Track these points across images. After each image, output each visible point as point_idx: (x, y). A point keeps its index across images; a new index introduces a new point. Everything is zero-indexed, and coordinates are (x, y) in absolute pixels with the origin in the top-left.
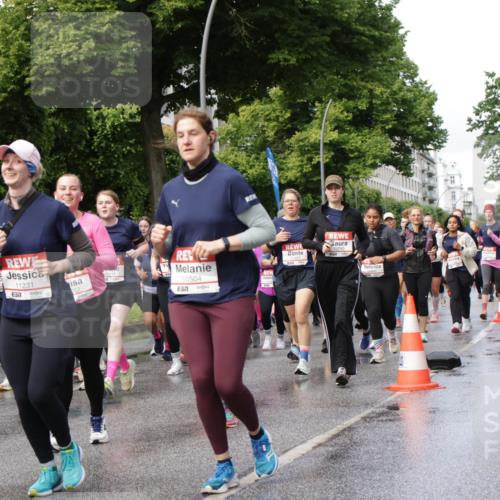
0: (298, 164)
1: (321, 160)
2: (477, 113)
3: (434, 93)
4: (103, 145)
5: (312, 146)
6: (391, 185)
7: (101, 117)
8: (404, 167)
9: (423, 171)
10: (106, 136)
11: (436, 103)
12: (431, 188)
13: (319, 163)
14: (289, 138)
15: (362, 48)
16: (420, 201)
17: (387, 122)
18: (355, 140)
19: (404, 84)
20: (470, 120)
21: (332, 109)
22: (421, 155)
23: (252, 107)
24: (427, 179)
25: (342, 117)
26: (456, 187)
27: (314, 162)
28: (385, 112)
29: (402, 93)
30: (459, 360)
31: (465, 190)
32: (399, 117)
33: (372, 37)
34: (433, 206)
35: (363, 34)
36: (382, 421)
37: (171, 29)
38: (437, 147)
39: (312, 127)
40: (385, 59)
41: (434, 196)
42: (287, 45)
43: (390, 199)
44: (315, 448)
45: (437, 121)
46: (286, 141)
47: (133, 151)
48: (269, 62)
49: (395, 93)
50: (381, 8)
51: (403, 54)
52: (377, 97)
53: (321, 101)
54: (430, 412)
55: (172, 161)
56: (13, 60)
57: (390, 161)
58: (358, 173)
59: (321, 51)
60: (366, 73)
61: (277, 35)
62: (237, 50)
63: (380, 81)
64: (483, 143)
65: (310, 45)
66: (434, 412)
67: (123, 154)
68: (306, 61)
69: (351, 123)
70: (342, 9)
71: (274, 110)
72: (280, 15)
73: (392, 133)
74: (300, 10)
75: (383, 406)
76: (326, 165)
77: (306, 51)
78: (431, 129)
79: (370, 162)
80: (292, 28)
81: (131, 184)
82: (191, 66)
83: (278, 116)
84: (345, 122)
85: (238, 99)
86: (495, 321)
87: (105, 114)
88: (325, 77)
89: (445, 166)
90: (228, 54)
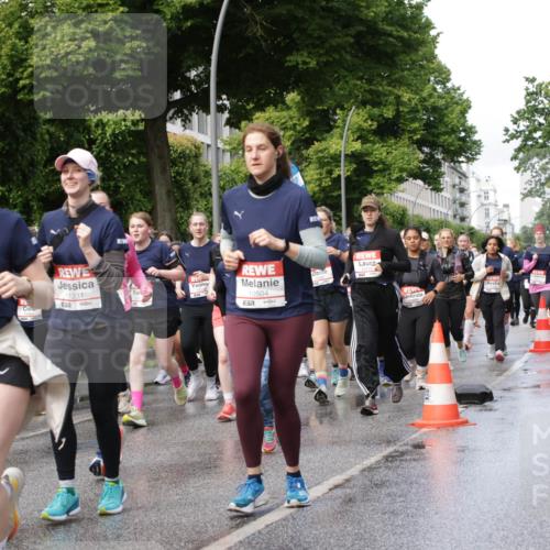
0: (316, 177)
1: (342, 173)
2: (515, 121)
3: (467, 100)
4: (103, 154)
5: (332, 158)
6: (419, 201)
7: (101, 124)
8: (433, 181)
9: (454, 186)
10: (106, 145)
11: (470, 111)
12: (462, 205)
13: (339, 176)
14: (307, 148)
15: (389, 50)
16: (450, 219)
17: (414, 131)
18: (379, 151)
19: (435, 89)
20: (507, 130)
21: (355, 117)
22: (452, 168)
23: (267, 115)
24: (458, 195)
25: (365, 125)
26: (490, 204)
27: (334, 175)
28: (414, 120)
29: (432, 100)
30: (491, 393)
31: (501, 207)
32: (428, 126)
33: (400, 39)
34: (465, 224)
35: (390, 35)
36: (406, 460)
37: (179, 28)
38: (470, 160)
39: (332, 136)
40: (414, 62)
41: (465, 213)
42: (307, 46)
43: (417, 216)
44: (330, 490)
45: (470, 131)
46: (304, 152)
47: (136, 162)
48: (286, 65)
49: (425, 100)
50: (411, 6)
51: (435, 57)
52: (403, 104)
53: (342, 108)
54: (459, 451)
55: (178, 173)
56: (5, 61)
57: (417, 175)
58: (382, 188)
59: (343, 52)
60: (393, 77)
61: (295, 36)
62: (252, 51)
63: (409, 85)
64: (521, 155)
65: (331, 46)
66: (463, 451)
67: (125, 165)
68: (326, 64)
69: (375, 132)
70: (368, 7)
71: (291, 118)
72: (300, 13)
73: (420, 144)
74: (322, 7)
75: (406, 444)
76: (347, 179)
77: (326, 53)
78: (463, 139)
79: (395, 176)
80: (313, 27)
81: (132, 198)
82: (201, 69)
83: (295, 125)
84: (369, 131)
85: (251, 105)
86: (531, 351)
87: (105, 120)
88: (347, 82)
89: (478, 180)
90: (241, 55)
